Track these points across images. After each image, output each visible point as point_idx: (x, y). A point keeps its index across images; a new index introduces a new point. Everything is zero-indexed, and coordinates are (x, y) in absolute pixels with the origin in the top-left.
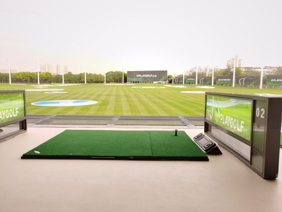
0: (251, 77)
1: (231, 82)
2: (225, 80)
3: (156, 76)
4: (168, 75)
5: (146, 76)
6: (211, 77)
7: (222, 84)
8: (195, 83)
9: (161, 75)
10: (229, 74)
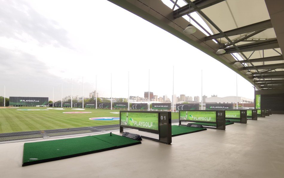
0: (106, 103)
1: (95, 106)
2: (91, 105)
3: (39, 101)
4: (49, 101)
5: (30, 101)
6: (82, 103)
7: (89, 107)
8: (71, 107)
9: (43, 101)
10: (93, 101)
